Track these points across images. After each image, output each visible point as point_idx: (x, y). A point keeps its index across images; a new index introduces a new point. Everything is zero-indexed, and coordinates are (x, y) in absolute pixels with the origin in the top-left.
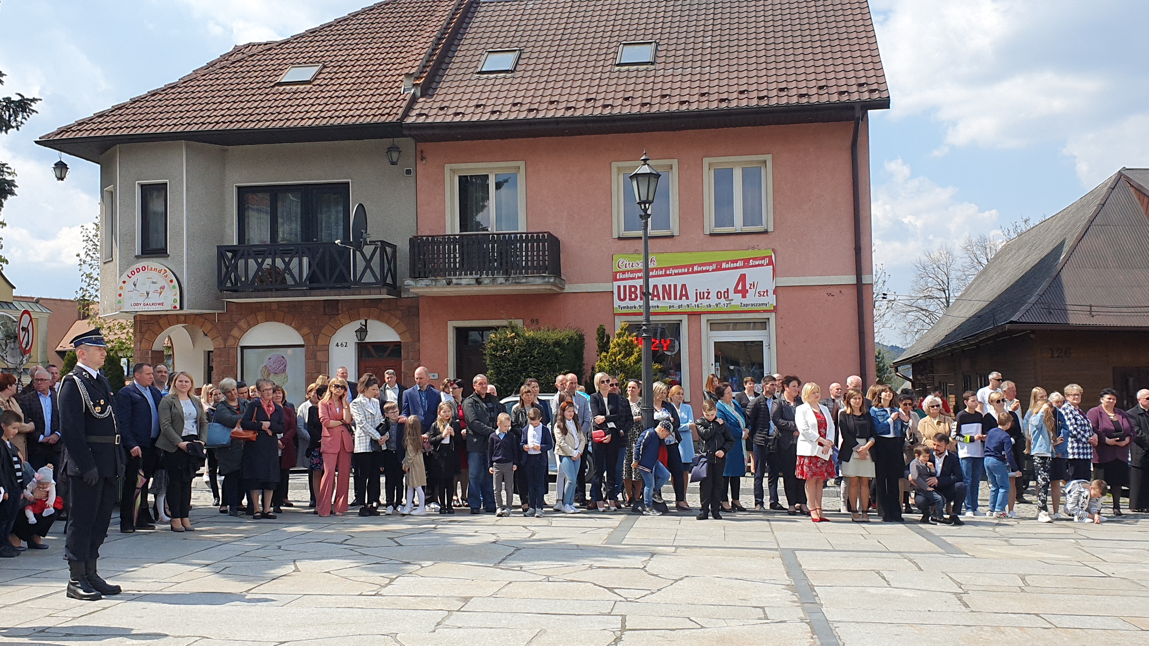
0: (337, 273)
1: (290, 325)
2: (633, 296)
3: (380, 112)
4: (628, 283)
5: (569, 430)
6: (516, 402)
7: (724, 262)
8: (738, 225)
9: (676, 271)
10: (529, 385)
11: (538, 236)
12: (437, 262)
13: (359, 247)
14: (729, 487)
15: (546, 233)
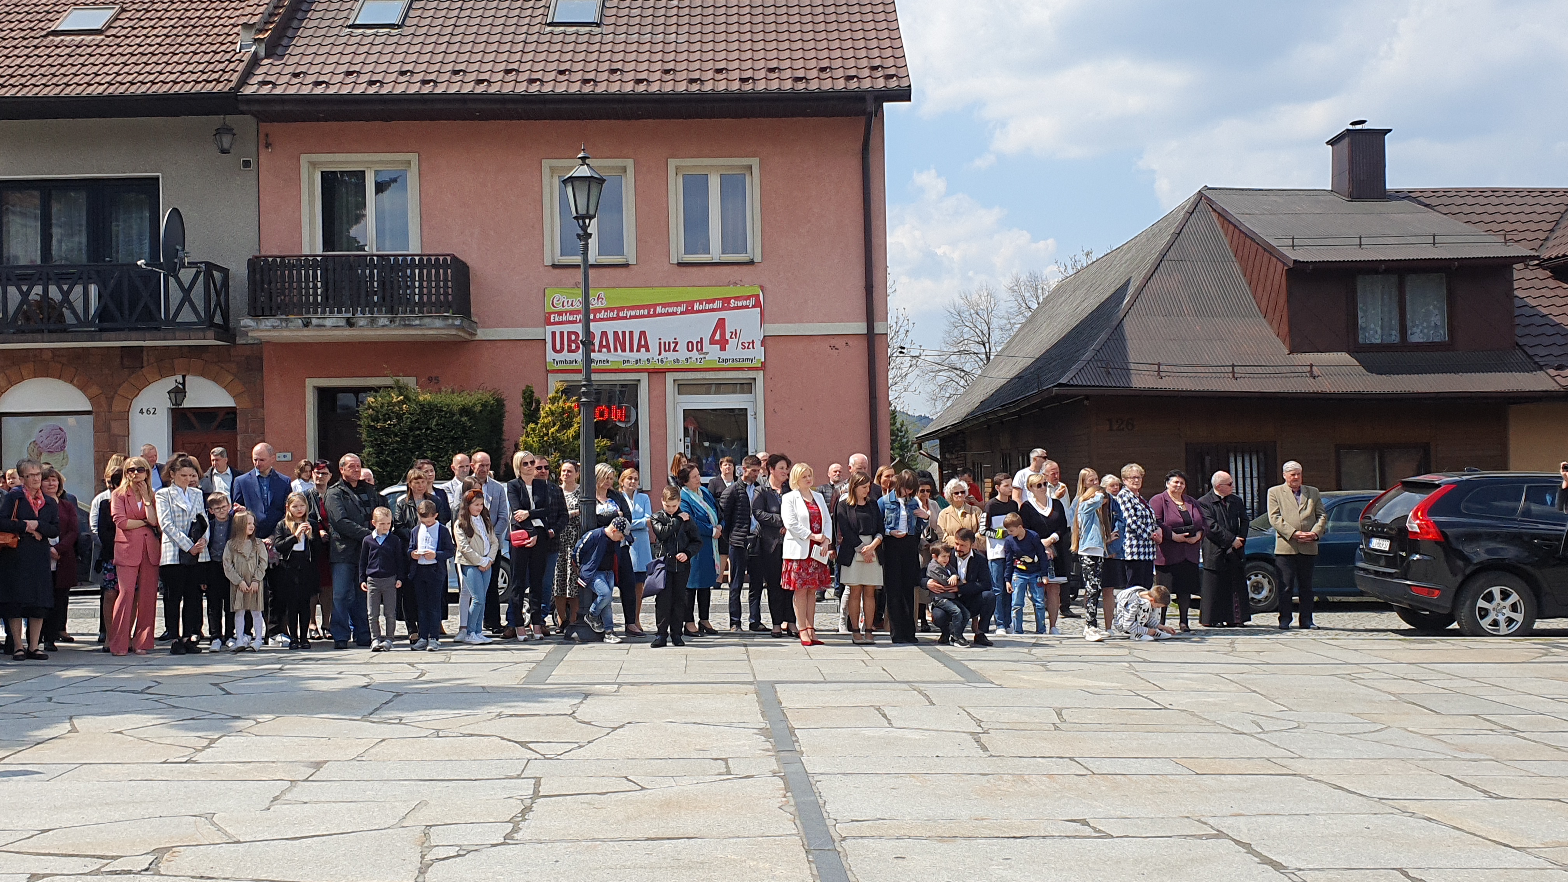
0: (139, 309)
1: (71, 382)
2: (574, 346)
3: (205, 77)
4: (566, 328)
5: (476, 531)
6: (403, 492)
7: (696, 301)
8: (715, 253)
9: (633, 313)
10: (420, 468)
11: (437, 260)
12: (289, 295)
13: (173, 271)
14: (696, 603)
15: (448, 255)
